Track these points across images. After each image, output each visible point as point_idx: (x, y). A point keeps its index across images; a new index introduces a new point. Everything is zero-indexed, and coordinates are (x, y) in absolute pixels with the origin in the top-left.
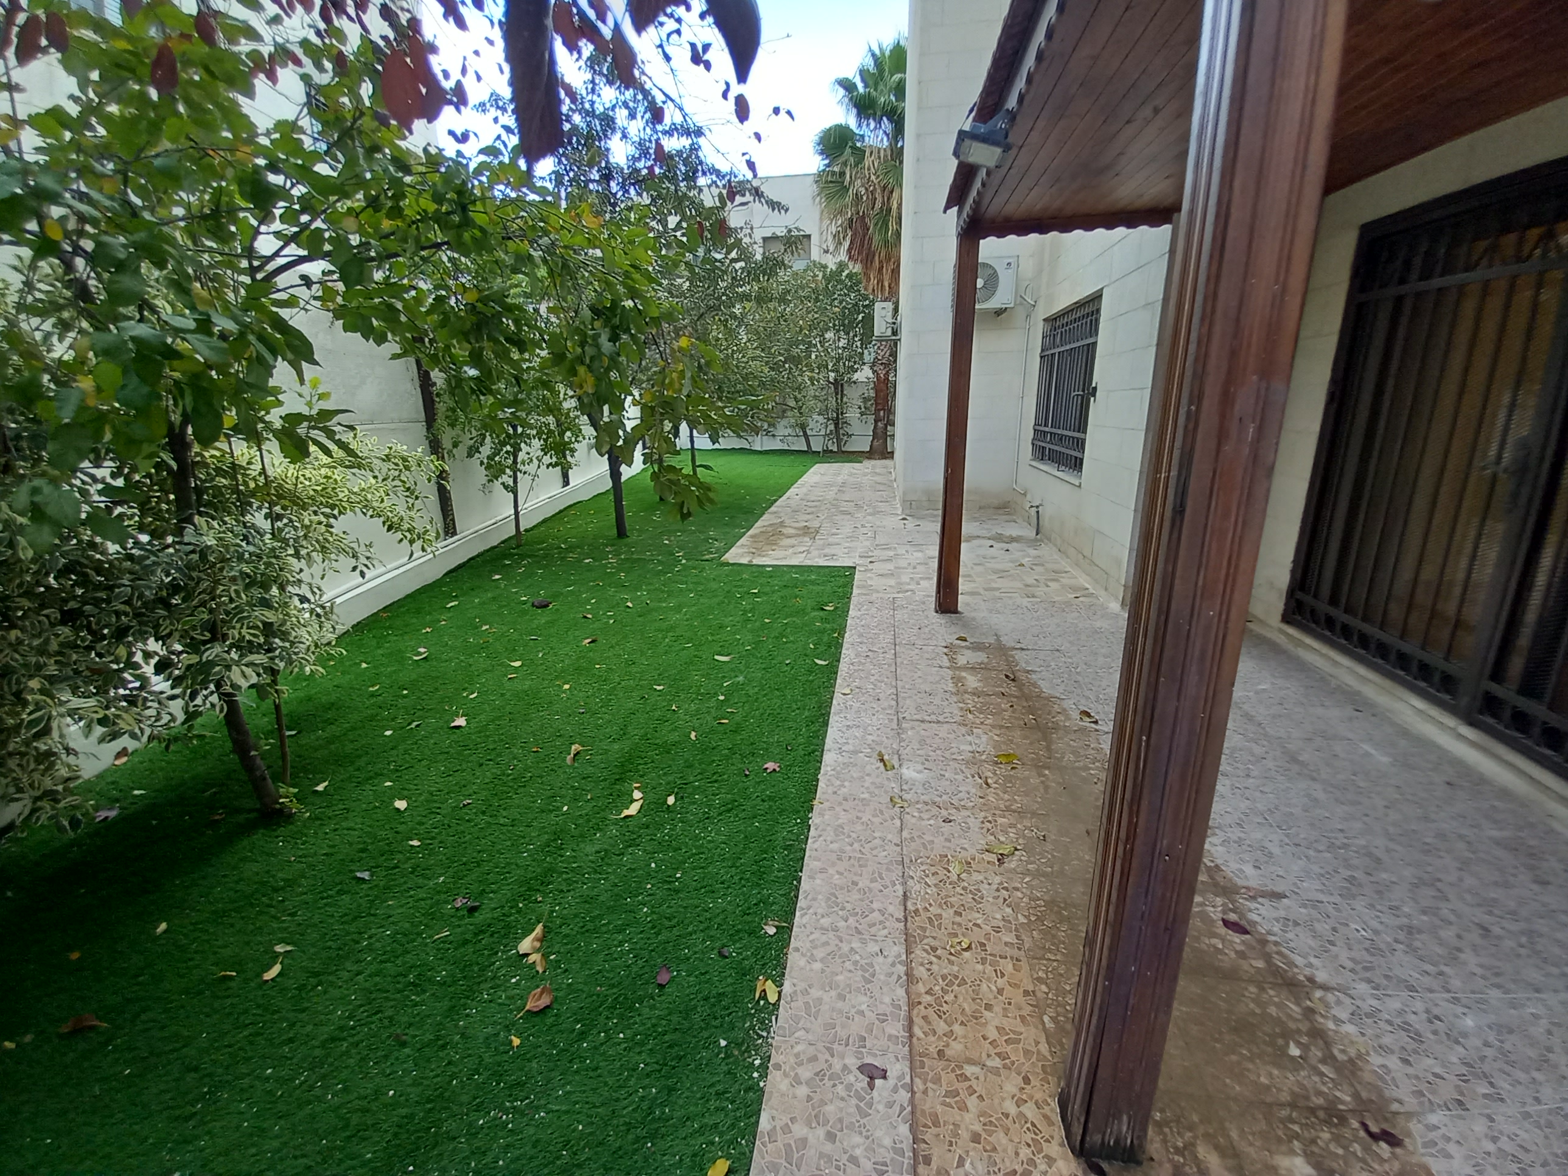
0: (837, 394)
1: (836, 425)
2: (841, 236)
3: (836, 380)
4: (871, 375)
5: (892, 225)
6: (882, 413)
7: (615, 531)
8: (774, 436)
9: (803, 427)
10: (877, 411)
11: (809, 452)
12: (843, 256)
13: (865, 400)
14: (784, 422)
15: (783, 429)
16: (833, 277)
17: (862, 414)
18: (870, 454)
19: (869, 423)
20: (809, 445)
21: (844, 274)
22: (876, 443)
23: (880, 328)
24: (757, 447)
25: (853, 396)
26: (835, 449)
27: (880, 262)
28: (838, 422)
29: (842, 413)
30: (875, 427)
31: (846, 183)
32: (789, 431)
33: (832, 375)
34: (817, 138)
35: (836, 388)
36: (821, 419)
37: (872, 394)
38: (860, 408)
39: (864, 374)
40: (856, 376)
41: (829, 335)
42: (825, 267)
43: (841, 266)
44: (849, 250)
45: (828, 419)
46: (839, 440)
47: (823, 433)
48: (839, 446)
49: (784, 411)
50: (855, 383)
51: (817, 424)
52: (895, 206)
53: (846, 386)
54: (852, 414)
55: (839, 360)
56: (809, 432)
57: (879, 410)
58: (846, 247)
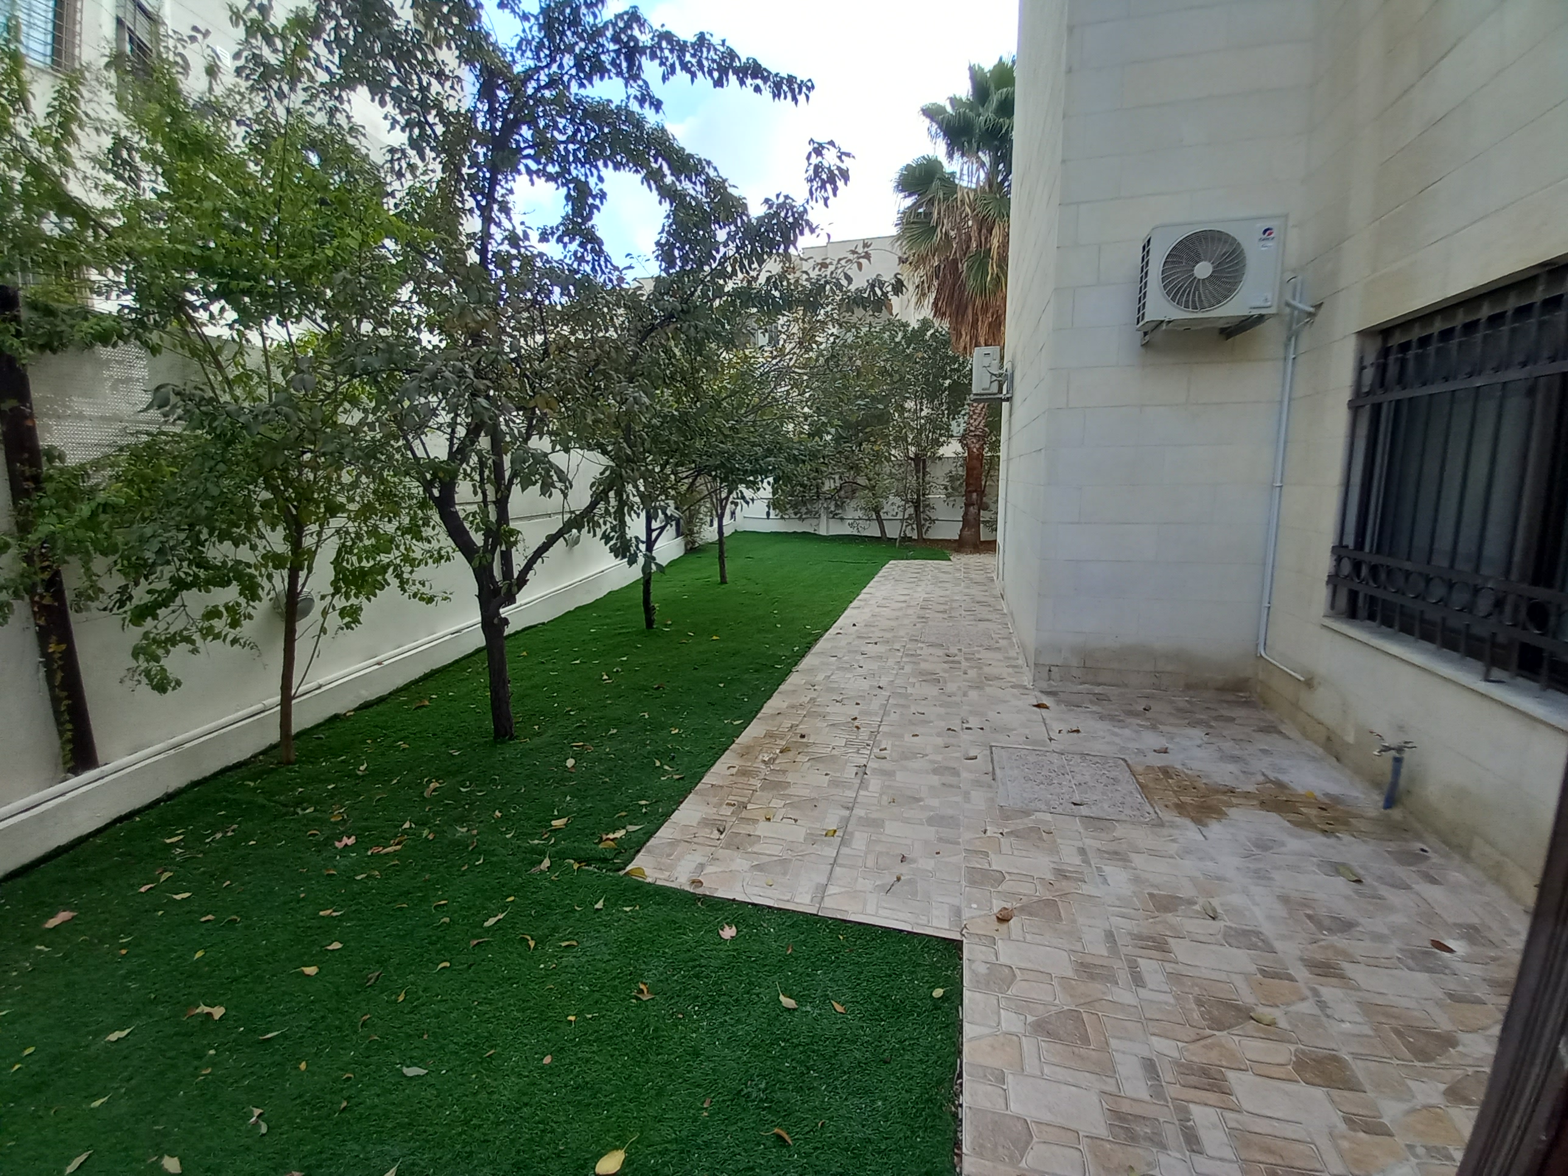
0: (918, 471)
1: (917, 509)
2: (926, 285)
3: (916, 455)
4: (960, 449)
5: (992, 269)
6: (974, 495)
7: (489, 724)
8: (842, 519)
9: (877, 510)
10: (968, 494)
11: (882, 540)
12: (927, 312)
13: (952, 479)
14: (853, 504)
15: (853, 511)
16: (915, 337)
17: (948, 496)
18: (960, 546)
19: (958, 506)
20: (883, 531)
21: (929, 333)
22: (966, 533)
23: (980, 383)
24: (823, 532)
25: (938, 474)
26: (915, 537)
27: (975, 314)
28: (919, 505)
29: (924, 495)
30: (966, 514)
31: (933, 223)
32: (860, 514)
33: (912, 449)
34: (897, 176)
35: (916, 465)
36: (898, 501)
37: (962, 472)
38: (946, 488)
39: (951, 449)
40: (941, 451)
41: (910, 405)
42: (905, 325)
43: (925, 324)
44: (935, 304)
45: (907, 502)
46: (920, 527)
47: (900, 516)
48: (920, 533)
49: (854, 491)
50: (940, 458)
51: (893, 506)
52: (995, 243)
53: (929, 463)
54: (936, 496)
55: (920, 432)
56: (883, 516)
57: (971, 492)
58: (932, 301)
